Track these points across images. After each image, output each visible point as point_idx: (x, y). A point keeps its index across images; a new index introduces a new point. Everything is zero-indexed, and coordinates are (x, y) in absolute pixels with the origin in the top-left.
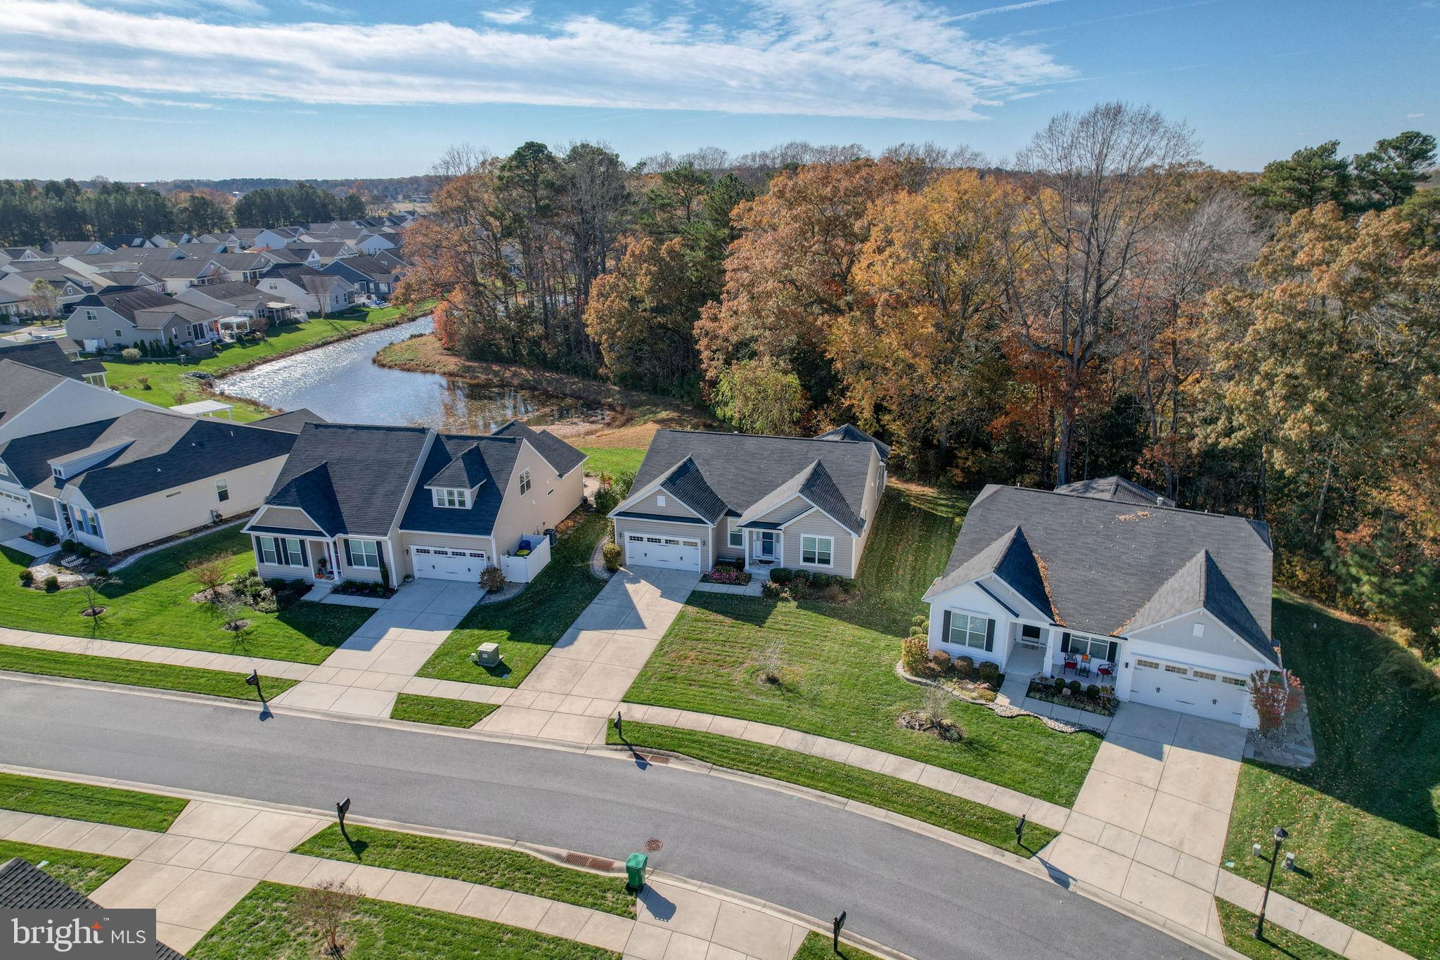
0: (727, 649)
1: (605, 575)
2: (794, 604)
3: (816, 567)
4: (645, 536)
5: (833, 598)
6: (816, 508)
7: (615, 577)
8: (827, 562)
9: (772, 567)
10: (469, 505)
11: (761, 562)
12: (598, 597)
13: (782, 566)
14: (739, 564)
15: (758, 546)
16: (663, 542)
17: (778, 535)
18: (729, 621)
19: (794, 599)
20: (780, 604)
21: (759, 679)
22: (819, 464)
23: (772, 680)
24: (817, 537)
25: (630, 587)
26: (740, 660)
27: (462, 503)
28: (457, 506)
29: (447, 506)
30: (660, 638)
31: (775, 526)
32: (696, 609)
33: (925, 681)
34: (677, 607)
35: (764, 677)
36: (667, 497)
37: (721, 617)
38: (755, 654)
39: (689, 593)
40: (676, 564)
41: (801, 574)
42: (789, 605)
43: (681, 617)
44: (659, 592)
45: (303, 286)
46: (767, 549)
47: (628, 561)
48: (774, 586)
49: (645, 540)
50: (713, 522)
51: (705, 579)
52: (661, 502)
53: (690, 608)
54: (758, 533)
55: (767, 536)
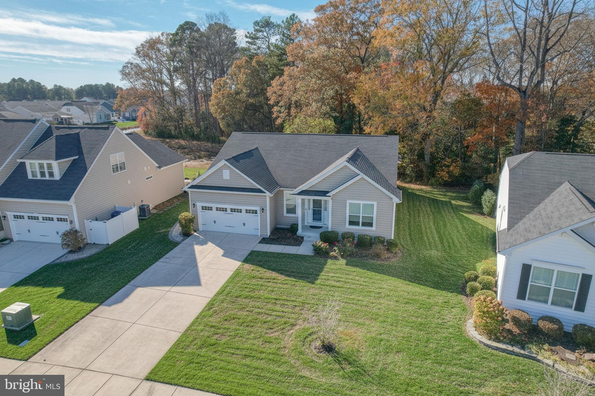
0: (278, 308)
1: (179, 239)
2: (343, 261)
3: (359, 230)
4: (214, 206)
5: (377, 256)
6: (362, 175)
7: (188, 240)
8: (370, 225)
9: (321, 230)
10: (57, 176)
11: (312, 227)
12: (167, 256)
13: (330, 230)
14: (294, 228)
15: (309, 214)
16: (229, 211)
17: (326, 201)
18: (282, 277)
19: (342, 256)
20: (330, 261)
21: (313, 348)
22: (358, 150)
23: (328, 348)
24: (362, 202)
25: (198, 248)
26: (292, 321)
27: (51, 174)
28: (47, 177)
29: (39, 177)
30: (212, 295)
31: (324, 193)
32: (252, 267)
33: (510, 348)
34: (234, 265)
35: (318, 343)
36: (231, 171)
37: (274, 275)
38: (306, 314)
39: (249, 252)
40: (240, 230)
41: (347, 236)
42: (337, 262)
43: (237, 274)
44: (221, 252)
45: (83, 110)
46: (317, 215)
47: (201, 228)
48: (324, 245)
49: (214, 209)
50: (270, 192)
51: (264, 241)
52: (226, 175)
53: (247, 266)
54: (309, 200)
55: (317, 204)
